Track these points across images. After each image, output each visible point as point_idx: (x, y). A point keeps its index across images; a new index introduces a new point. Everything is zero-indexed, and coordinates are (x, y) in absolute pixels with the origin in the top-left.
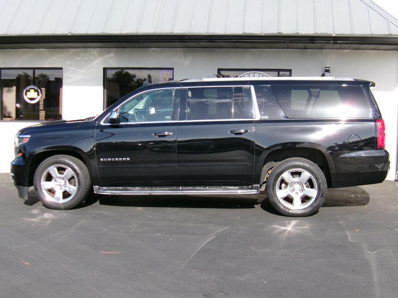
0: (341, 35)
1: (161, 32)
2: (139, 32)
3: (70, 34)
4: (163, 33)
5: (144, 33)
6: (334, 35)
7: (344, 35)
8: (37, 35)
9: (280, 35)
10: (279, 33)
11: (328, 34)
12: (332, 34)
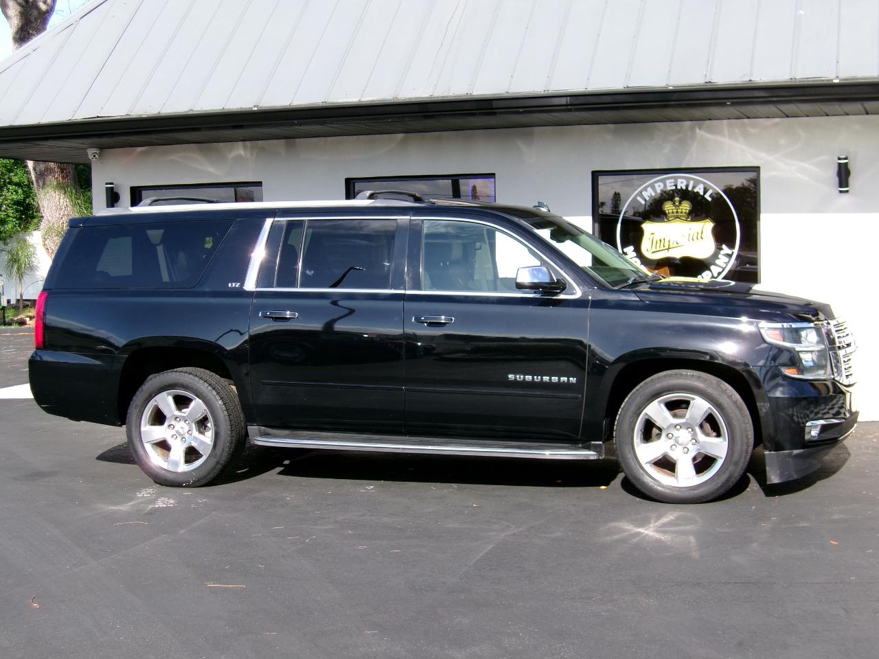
0: (853, 79)
1: (446, 94)
2: (399, 98)
3: (256, 109)
4: (450, 96)
5: (410, 99)
6: (836, 81)
7: (860, 79)
8: (190, 113)
9: (709, 86)
10: (706, 83)
11: (823, 81)
12: (832, 80)
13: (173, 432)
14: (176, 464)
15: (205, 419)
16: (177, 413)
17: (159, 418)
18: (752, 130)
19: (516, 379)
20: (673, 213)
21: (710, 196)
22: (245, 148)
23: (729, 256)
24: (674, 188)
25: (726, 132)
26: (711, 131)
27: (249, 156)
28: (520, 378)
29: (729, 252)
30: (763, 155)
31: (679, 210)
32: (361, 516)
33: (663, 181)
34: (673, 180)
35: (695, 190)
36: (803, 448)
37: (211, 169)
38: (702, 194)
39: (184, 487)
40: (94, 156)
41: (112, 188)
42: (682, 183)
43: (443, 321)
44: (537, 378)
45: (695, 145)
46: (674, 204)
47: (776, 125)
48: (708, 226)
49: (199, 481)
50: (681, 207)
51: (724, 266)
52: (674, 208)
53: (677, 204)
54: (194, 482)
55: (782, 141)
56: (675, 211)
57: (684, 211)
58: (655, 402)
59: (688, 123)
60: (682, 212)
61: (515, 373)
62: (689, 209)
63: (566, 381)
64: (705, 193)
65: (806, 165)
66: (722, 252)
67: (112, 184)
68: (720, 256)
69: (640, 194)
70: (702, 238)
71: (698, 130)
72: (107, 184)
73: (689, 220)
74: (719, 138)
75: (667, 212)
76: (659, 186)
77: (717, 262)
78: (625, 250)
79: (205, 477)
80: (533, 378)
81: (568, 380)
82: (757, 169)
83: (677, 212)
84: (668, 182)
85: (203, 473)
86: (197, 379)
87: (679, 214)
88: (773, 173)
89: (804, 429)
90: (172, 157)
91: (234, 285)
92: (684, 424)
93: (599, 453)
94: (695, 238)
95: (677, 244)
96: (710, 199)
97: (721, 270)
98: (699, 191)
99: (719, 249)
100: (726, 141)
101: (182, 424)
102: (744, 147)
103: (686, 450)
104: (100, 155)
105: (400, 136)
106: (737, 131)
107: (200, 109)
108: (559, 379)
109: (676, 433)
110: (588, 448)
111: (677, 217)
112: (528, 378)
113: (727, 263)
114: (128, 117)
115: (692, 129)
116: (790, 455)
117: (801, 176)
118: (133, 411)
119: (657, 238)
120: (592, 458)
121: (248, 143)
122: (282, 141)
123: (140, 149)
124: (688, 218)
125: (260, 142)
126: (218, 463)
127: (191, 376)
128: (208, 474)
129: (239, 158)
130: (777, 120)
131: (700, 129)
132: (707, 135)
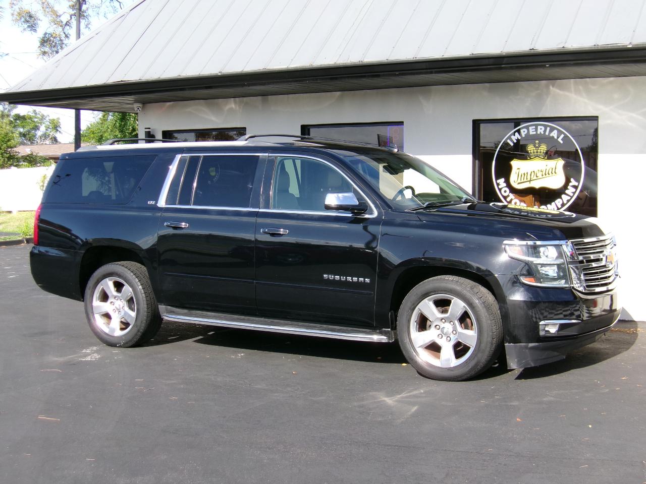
0: (643, 44)
1: (345, 62)
2: (314, 65)
3: (221, 74)
4: (348, 63)
5: (321, 65)
6: (630, 46)
8: (178, 77)
9: (533, 52)
10: (531, 50)
11: (619, 46)
12: (627, 45)
13: (114, 307)
14: (113, 330)
15: (131, 299)
16: (115, 294)
17: (105, 297)
18: (593, 87)
19: (328, 278)
20: (534, 152)
21: (562, 140)
22: (235, 103)
23: (576, 187)
24: (535, 133)
25: (573, 89)
26: (561, 88)
27: (238, 108)
28: (331, 277)
29: (576, 184)
30: (601, 107)
31: (539, 151)
32: (208, 375)
33: (527, 128)
34: (534, 127)
35: (551, 135)
36: (538, 343)
37: (213, 118)
38: (556, 137)
39: (117, 347)
40: (138, 109)
41: (149, 132)
42: (541, 129)
43: (281, 233)
44: (343, 278)
45: (549, 99)
46: (535, 146)
47: (611, 83)
48: (560, 163)
49: (127, 343)
50: (540, 148)
51: (572, 195)
52: (535, 149)
53: (537, 145)
54: (124, 344)
55: (616, 96)
56: (535, 151)
57: (542, 151)
58: (426, 300)
59: (544, 82)
60: (540, 152)
61: (328, 274)
62: (546, 149)
63: (363, 281)
64: (558, 137)
65: (634, 115)
66: (571, 184)
67: (149, 128)
68: (569, 187)
69: (509, 138)
70: (555, 173)
71: (551, 87)
72: (146, 129)
73: (546, 158)
74: (567, 93)
75: (529, 152)
76: (524, 132)
77: (567, 192)
78: (498, 181)
79: (130, 341)
80: (340, 278)
81: (364, 280)
82: (595, 118)
83: (537, 152)
84: (530, 128)
85: (130, 337)
86: (126, 270)
87: (539, 153)
88: (609, 122)
89: (539, 327)
90: (189, 110)
91: (151, 202)
92: (447, 318)
93: (389, 338)
94: (550, 173)
95: (537, 177)
96: (562, 142)
97: (569, 198)
98: (554, 135)
99: (568, 181)
100: (573, 96)
101: (119, 301)
102: (586, 101)
103: (449, 338)
104: (143, 108)
105: (338, 93)
106: (581, 87)
107: (185, 75)
108: (358, 280)
109: (442, 325)
110: (381, 333)
111: (537, 156)
112: (337, 277)
113: (574, 193)
114: (141, 81)
115: (547, 87)
116: (526, 347)
117: (630, 124)
118: (88, 291)
119: (521, 172)
120: (384, 341)
121: (237, 99)
122: (260, 98)
123: (168, 104)
124: (545, 157)
125: (245, 99)
126: (138, 331)
127: (123, 268)
128: (133, 338)
129: (231, 110)
130: (612, 79)
131: (553, 87)
132: (557, 91)
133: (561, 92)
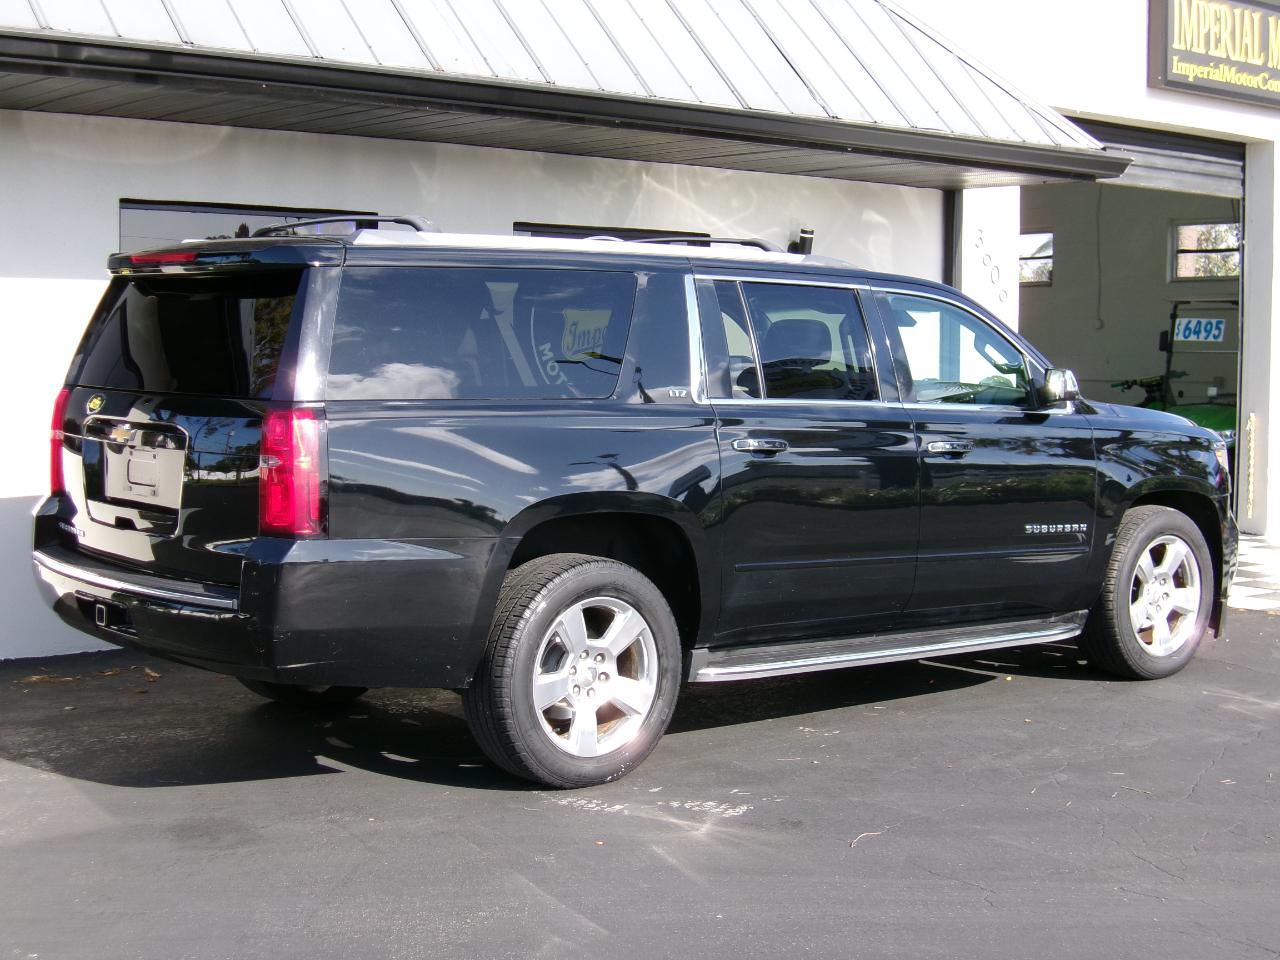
18: (704, 184)
25: (675, 183)
30: (714, 219)
39: (607, 783)
45: (640, 196)
47: (728, 178)
55: (735, 203)
59: (633, 164)
61: (1032, 523)
71: (644, 175)
74: (668, 190)
91: (677, 393)
100: (675, 195)
102: (694, 206)
106: (687, 182)
112: (1044, 528)
115: (638, 173)
130: (729, 172)
132: (655, 184)
133: (659, 187)
